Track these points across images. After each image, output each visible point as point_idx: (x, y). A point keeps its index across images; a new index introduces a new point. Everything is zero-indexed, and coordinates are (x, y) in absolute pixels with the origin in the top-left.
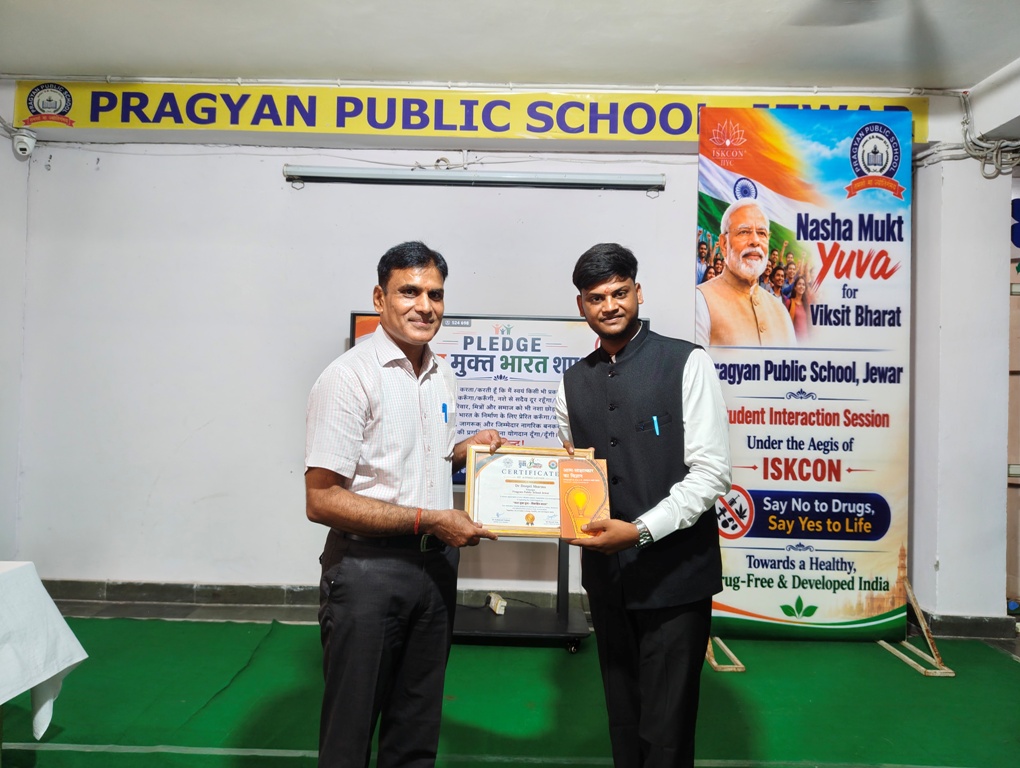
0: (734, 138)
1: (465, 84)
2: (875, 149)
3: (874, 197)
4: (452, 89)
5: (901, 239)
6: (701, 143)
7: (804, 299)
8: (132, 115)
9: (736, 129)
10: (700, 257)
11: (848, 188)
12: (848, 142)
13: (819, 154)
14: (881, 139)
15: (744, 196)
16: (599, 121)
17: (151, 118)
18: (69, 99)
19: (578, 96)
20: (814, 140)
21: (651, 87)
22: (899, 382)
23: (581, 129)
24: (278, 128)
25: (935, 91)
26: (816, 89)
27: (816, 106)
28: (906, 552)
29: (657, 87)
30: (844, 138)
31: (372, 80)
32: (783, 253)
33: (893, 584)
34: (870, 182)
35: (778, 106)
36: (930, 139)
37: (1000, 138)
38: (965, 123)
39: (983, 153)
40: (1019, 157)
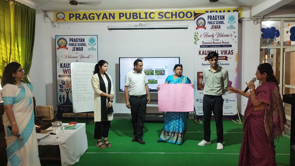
1: (145, 9)
4: (142, 10)
8: (77, 18)
16: (173, 16)
17: (81, 18)
18: (64, 15)
19: (169, 11)
21: (183, 8)
23: (169, 18)
25: (244, 7)
27: (218, 11)
36: (243, 17)
37: (257, 16)
38: (250, 13)
39: (254, 20)
40: (262, 20)
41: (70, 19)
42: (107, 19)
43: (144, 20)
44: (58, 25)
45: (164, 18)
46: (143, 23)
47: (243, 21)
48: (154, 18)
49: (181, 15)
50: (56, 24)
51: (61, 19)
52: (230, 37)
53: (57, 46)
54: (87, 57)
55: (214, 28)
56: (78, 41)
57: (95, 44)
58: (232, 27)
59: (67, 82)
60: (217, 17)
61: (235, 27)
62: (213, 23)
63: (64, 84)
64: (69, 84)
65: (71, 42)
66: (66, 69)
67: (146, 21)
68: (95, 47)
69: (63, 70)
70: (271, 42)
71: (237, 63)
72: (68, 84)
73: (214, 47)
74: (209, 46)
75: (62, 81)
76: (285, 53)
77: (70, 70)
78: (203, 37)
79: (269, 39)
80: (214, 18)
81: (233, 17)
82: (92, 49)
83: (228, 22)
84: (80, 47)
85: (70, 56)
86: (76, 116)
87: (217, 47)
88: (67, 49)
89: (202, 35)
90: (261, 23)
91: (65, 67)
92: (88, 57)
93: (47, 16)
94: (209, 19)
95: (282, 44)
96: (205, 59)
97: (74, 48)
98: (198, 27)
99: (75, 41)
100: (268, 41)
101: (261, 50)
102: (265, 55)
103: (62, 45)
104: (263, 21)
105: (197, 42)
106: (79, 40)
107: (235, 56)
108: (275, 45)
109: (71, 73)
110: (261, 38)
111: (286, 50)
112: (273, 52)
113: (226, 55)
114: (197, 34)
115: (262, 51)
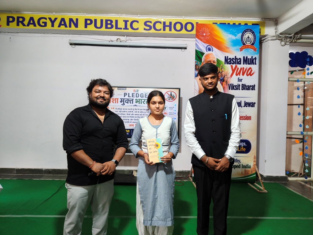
0: (206, 33)
1: (124, 15)
2: (248, 36)
3: (248, 51)
4: (121, 17)
5: (256, 64)
6: (196, 34)
7: (226, 82)
8: (20, 24)
9: (207, 30)
10: (196, 69)
11: (240, 49)
12: (240, 34)
13: (232, 38)
14: (250, 34)
15: (209, 51)
16: (166, 27)
17: (26, 25)
19: (160, 19)
20: (230, 34)
21: (181, 17)
22: (254, 107)
23: (160, 30)
24: (66, 28)
25: (267, 19)
26: (231, 18)
27: (231, 24)
28: (256, 157)
29: (183, 17)
30: (239, 33)
31: (95, 14)
32: (220, 68)
33: (252, 166)
34: (247, 47)
35: (220, 23)
37: (286, 34)
38: (276, 30)
39: (281, 38)
40: (292, 39)
41: (8, 24)
45: (153, 30)
48: (138, 29)
49: (178, 27)
79: (299, 67)
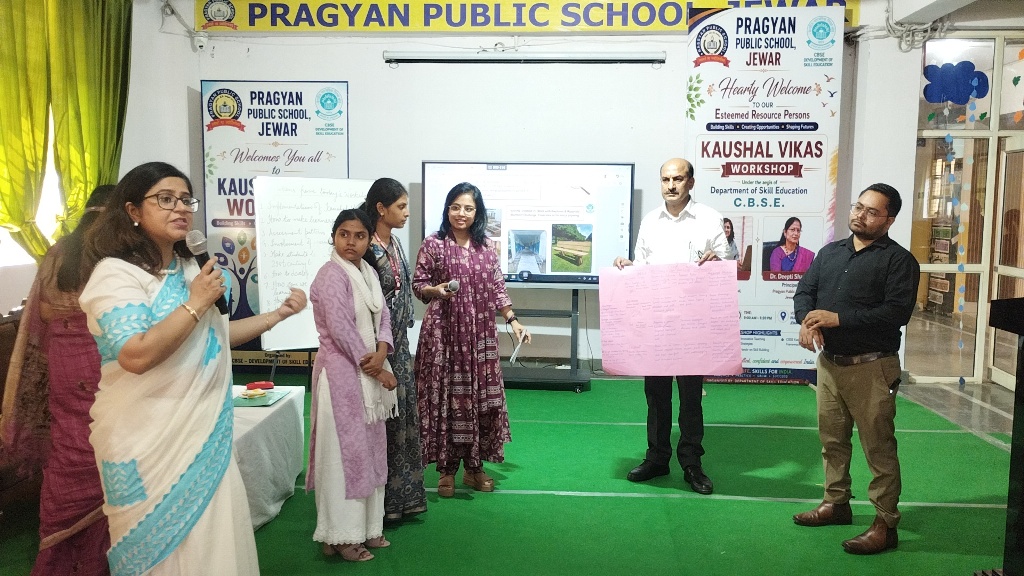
8: (278, 20)
16: (614, 17)
18: (233, 8)
23: (601, 23)
27: (774, 2)
35: (747, 2)
36: (860, 23)
37: (911, 23)
38: (887, 11)
39: (899, 34)
40: (928, 35)
41: (252, 23)
42: (382, 23)
43: (512, 28)
44: (213, 43)
45: (583, 26)
46: (508, 41)
47: (860, 39)
48: (546, 23)
49: (643, 15)
50: (204, 40)
51: (219, 23)
52: (812, 93)
53: (208, 119)
54: (311, 160)
55: (758, 61)
56: (281, 100)
57: (340, 112)
58: (821, 60)
59: (242, 243)
60: (770, 24)
61: (831, 59)
62: (754, 45)
63: (230, 251)
64: (248, 251)
65: (256, 105)
66: (239, 197)
67: (520, 35)
68: (340, 122)
69: (228, 200)
70: (958, 115)
71: (834, 186)
72: (245, 249)
73: (757, 130)
74: (738, 127)
75: (225, 241)
76: (1003, 155)
77: (250, 203)
78: (718, 93)
79: (950, 102)
80: (760, 26)
81: (824, 23)
82: (330, 129)
83: (809, 42)
84: (286, 124)
85: (251, 153)
86: (271, 361)
87: (766, 130)
88: (241, 127)
89: (716, 87)
90: (924, 47)
91: (235, 191)
92: (316, 159)
93: (173, 12)
94: (742, 29)
95: (994, 122)
96: (722, 171)
97: (267, 124)
98: (703, 57)
99: (271, 102)
100: (946, 112)
101: (921, 142)
102: (936, 159)
103: (225, 116)
104: (930, 38)
105: (697, 110)
106: (284, 98)
107: (829, 163)
108: (972, 125)
109: (253, 214)
110: (921, 102)
111: (1010, 146)
112: (962, 149)
113: (797, 159)
114: (698, 82)
115: (924, 146)
